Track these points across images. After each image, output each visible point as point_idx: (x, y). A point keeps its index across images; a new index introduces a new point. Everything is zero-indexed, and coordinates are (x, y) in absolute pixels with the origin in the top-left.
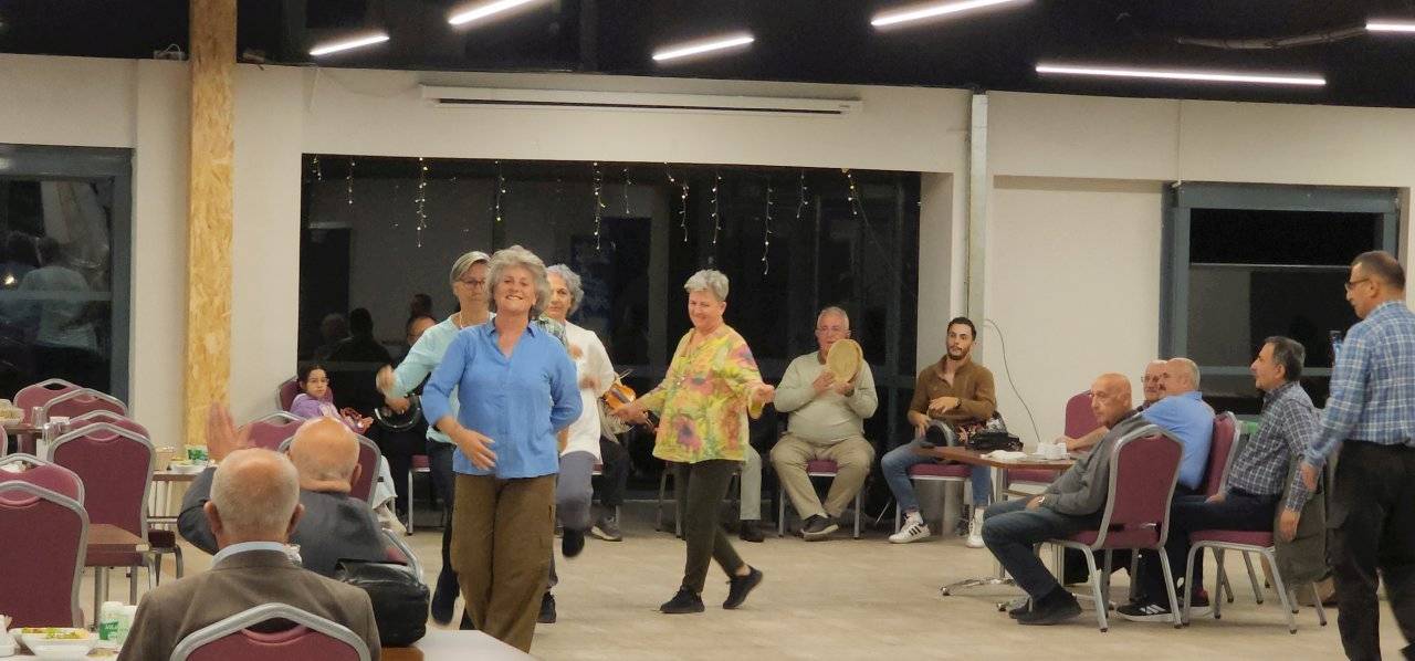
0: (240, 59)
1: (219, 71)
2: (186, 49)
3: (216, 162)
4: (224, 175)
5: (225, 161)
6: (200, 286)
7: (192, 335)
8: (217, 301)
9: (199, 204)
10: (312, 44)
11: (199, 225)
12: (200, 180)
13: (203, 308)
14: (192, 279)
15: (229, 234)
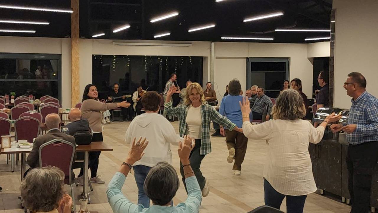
0: (80, 38)
1: (76, 40)
2: (70, 36)
3: (76, 56)
4: (78, 58)
5: (78, 56)
6: (74, 79)
7: (72, 87)
8: (77, 82)
9: (73, 64)
10: (93, 35)
11: (73, 67)
12: (73, 59)
13: (74, 82)
14: (72, 77)
15: (79, 69)
